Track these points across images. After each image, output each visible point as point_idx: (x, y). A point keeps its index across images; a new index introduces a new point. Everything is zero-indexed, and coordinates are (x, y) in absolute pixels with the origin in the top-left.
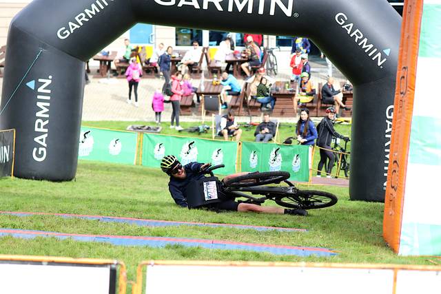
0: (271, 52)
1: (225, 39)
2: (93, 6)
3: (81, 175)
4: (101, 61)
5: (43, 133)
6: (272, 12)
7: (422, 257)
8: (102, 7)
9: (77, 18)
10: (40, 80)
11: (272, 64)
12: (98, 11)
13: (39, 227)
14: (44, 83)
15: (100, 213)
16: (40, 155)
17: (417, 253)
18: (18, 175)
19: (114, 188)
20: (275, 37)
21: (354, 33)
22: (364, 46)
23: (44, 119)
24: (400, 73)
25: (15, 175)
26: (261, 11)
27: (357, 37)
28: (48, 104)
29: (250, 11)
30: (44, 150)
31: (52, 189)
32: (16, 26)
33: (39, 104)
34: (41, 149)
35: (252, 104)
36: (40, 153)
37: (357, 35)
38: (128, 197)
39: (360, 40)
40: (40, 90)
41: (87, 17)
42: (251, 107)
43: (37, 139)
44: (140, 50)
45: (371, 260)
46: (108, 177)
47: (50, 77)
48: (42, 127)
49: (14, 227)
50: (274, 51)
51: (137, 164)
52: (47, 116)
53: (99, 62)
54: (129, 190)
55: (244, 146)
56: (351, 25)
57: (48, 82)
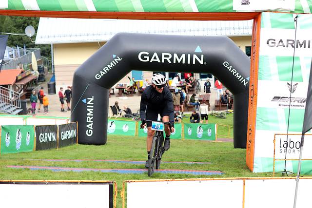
0: (198, 81)
1: (176, 76)
2: (111, 64)
3: (110, 141)
4: (119, 89)
5: (91, 123)
6: (194, 63)
7: (264, 173)
8: (115, 64)
9: (104, 69)
10: (88, 99)
11: (198, 86)
12: (114, 66)
13: (86, 166)
14: (90, 100)
15: (115, 159)
16: (90, 133)
17: (262, 171)
18: (80, 143)
19: (125, 147)
20: (199, 74)
21: (232, 71)
22: (237, 77)
23: (91, 117)
24: (251, 88)
25: (78, 143)
26: (189, 62)
27: (234, 72)
28: (92, 110)
29: (184, 62)
30: (92, 131)
31: (96, 148)
32: (77, 74)
33: (88, 110)
34: (90, 130)
35: (189, 106)
36: (89, 132)
37: (234, 71)
38: (130, 151)
39: (235, 74)
40: (89, 103)
41: (109, 68)
42: (189, 107)
43: (88, 126)
44: (137, 83)
45: (240, 175)
46: (122, 142)
47: (93, 97)
48: (90, 120)
49: (74, 167)
50: (199, 81)
51: (136, 135)
52: (92, 115)
53: (118, 89)
54: (132, 147)
55: (185, 126)
56: (231, 67)
57: (92, 99)
